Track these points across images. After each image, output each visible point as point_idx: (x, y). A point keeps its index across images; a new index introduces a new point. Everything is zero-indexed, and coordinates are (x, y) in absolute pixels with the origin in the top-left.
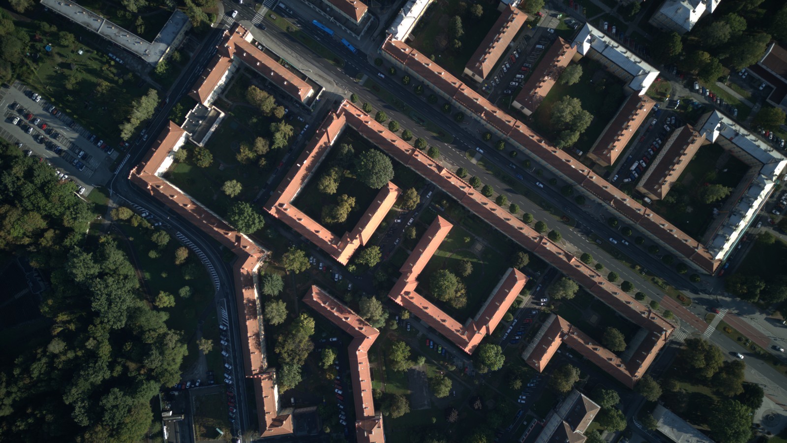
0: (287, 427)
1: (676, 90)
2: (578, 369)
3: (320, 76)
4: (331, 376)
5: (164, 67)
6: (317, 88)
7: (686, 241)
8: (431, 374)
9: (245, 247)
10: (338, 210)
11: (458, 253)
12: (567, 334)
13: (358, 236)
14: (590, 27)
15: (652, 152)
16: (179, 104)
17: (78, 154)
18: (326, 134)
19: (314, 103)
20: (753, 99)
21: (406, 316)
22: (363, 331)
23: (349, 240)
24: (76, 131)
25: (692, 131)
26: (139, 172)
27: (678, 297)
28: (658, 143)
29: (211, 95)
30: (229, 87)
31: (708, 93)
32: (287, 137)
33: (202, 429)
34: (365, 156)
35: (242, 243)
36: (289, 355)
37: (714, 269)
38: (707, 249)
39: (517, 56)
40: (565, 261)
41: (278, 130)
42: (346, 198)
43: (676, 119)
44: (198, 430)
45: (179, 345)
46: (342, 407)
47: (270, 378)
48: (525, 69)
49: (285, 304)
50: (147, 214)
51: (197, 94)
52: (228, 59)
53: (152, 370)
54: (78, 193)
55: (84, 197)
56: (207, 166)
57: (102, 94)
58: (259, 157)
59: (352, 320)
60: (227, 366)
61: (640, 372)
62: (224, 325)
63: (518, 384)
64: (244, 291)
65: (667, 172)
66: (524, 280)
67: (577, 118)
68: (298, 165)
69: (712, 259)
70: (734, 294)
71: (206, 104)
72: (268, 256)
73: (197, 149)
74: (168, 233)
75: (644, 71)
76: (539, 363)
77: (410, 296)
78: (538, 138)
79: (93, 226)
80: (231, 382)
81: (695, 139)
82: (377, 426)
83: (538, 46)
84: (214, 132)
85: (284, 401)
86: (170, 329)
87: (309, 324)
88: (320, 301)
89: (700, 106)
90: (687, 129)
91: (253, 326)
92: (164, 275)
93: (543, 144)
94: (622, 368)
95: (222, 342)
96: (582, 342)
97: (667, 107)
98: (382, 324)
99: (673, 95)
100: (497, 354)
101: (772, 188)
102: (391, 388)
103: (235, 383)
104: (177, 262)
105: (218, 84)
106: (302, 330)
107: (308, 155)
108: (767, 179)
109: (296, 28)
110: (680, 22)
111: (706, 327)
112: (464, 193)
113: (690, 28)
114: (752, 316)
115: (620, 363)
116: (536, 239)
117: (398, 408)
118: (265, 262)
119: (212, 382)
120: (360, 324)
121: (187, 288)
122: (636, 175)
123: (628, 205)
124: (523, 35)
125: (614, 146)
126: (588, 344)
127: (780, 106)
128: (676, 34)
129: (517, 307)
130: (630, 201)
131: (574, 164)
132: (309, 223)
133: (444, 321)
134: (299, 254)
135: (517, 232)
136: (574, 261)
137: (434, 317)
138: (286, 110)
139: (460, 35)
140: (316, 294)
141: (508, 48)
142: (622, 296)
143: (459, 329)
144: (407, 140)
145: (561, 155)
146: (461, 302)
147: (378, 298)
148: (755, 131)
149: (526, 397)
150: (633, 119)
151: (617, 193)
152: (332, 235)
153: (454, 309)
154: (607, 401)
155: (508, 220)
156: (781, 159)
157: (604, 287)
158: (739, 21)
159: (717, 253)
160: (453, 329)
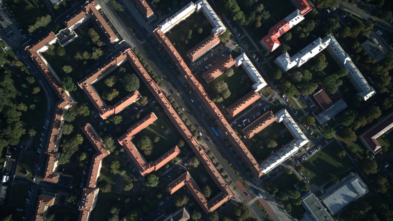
0: (55, 180)
1: (275, 94)
2: (188, 199)
3: (125, 34)
4: (81, 165)
5: (58, 7)
6: (121, 39)
7: (252, 160)
8: (126, 179)
9: (64, 96)
10: (109, 95)
11: (157, 132)
12: (188, 182)
13: (113, 109)
14: (245, 55)
15: (254, 117)
16: (59, 25)
17: (9, 31)
18: (115, 60)
19: (117, 45)
20: (306, 110)
21: (122, 150)
22: (101, 150)
23: (109, 109)
24: (12, 21)
25: (271, 114)
26: (30, 48)
27: (243, 183)
28: (258, 114)
29: (73, 26)
30: (84, 25)
31: (287, 101)
32: (99, 56)
33: (21, 168)
34: (128, 76)
35: (63, 95)
36: (66, 150)
37: (259, 176)
38: (260, 167)
39: (212, 56)
40: (197, 150)
41: (95, 51)
42: (114, 91)
43: (270, 107)
44: (19, 168)
45: (21, 128)
46: (83, 180)
47: (55, 157)
48: (214, 63)
49: (73, 127)
50: (30, 67)
51: (67, 24)
52: (85, 13)
53: (6, 135)
54: (4, 48)
55: (6, 51)
56: (62, 56)
57: (28, 10)
58: (85, 60)
59: (98, 144)
60: (40, 145)
61: (213, 209)
62: (46, 127)
63: (160, 196)
64: (56, 115)
65: (254, 128)
66: (178, 153)
67: (224, 91)
68: (99, 69)
69: (260, 172)
70: (266, 190)
71: (70, 29)
72: (75, 104)
73: (59, 47)
74: (35, 79)
75: (260, 81)
76: (171, 190)
77: (127, 142)
78: (206, 94)
79: (5, 65)
80: (40, 153)
81: (271, 118)
82: (92, 193)
83: (222, 55)
84: (70, 42)
85: (59, 169)
86: (20, 121)
87: (80, 140)
88: (87, 131)
89: (282, 105)
90: (270, 112)
91: (55, 131)
92: (27, 96)
93: (206, 98)
94: (206, 205)
95: (42, 134)
96: (192, 187)
97: (268, 100)
98: (112, 150)
99: (273, 96)
100: (155, 180)
101: (298, 150)
102: (107, 179)
103: (41, 153)
104: (33, 93)
105: (78, 22)
106: (75, 140)
107: (105, 66)
108: (296, 146)
109: (121, 10)
110: (283, 66)
111: (250, 200)
112: (166, 107)
113: (287, 70)
114: (272, 202)
115: (205, 202)
116: (189, 136)
117: (105, 188)
118: (73, 106)
119: (32, 150)
120: (101, 147)
121: (34, 105)
122: (244, 125)
123: (233, 136)
124: (218, 48)
125: (236, 109)
126: (195, 189)
127: (316, 117)
128: (280, 71)
129: (173, 163)
130: (234, 135)
131: (217, 111)
132: (95, 96)
133: (137, 158)
134: (86, 108)
135: (182, 131)
136: (202, 152)
137: (133, 155)
138: (105, 44)
139: (189, 38)
140: (87, 127)
141: (210, 51)
142: (217, 174)
143: (143, 164)
144: (151, 75)
145: (213, 105)
146: (148, 153)
147: (113, 139)
148: (302, 124)
149: (164, 203)
150: (248, 101)
151: (230, 129)
152: (103, 104)
153: (145, 154)
154: (194, 216)
155: (181, 124)
156: (305, 140)
157: (210, 167)
158: (308, 75)
159: (263, 170)
160: (140, 163)
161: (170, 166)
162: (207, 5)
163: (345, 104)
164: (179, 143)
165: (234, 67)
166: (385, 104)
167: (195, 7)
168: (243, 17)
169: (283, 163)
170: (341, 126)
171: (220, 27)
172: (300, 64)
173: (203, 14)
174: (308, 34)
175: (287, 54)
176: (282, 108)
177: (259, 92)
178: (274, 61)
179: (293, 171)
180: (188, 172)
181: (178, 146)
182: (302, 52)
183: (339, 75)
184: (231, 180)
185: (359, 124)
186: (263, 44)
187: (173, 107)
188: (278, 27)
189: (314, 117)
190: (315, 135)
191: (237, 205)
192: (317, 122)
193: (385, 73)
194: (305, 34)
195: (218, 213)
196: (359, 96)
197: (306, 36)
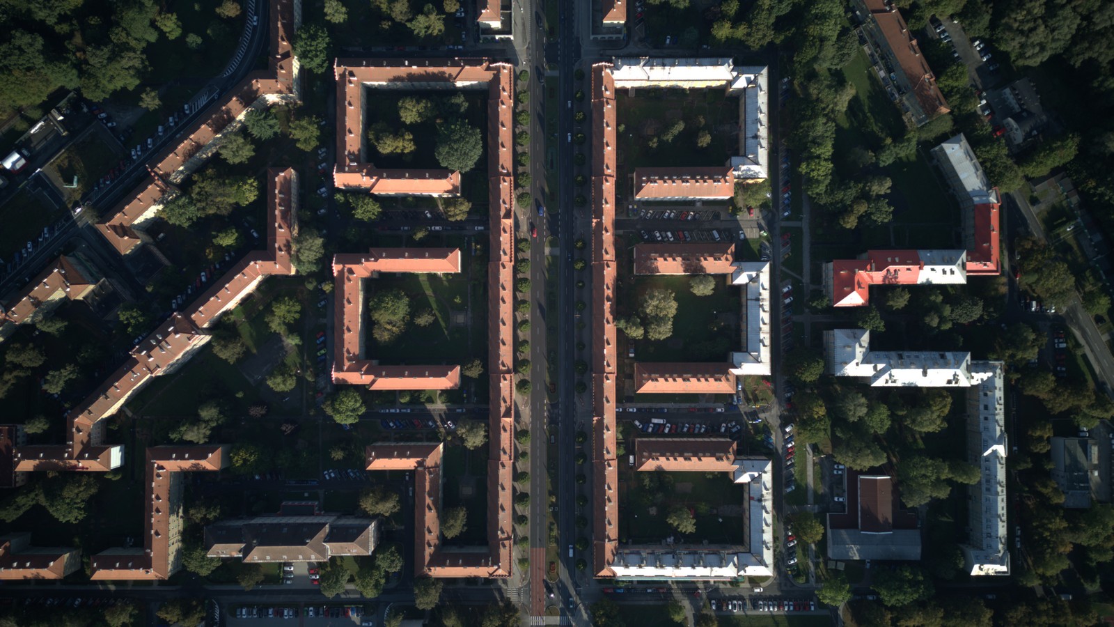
0: (126, 246)
1: (770, 410)
2: (398, 507)
3: (524, 25)
4: (210, 254)
6: (506, 29)
7: (610, 524)
8: (288, 361)
9: (282, 68)
10: (387, 137)
11: (437, 301)
12: (425, 468)
13: (375, 178)
14: (766, 269)
15: (685, 429)
18: (459, 69)
19: (489, 37)
20: (819, 498)
21: (327, 288)
22: (279, 254)
23: (365, 171)
25: (731, 450)
27: (552, 563)
28: (700, 429)
31: (790, 446)
32: (430, 32)
33: (66, 162)
34: (463, 125)
35: (283, 63)
36: (199, 193)
37: (600, 574)
38: (617, 553)
39: (689, 218)
40: (500, 411)
41: (427, 15)
42: (407, 137)
43: (739, 431)
44: (61, 158)
45: (132, 72)
46: (189, 291)
47: (163, 191)
48: (682, 236)
49: (253, 154)
53: (86, 62)
58: (390, 18)
59: (282, 233)
60: (149, 141)
61: (438, 572)
62: (190, 109)
63: (338, 455)
64: (234, 99)
65: (668, 454)
66: (451, 385)
67: (659, 320)
68: (407, 63)
69: (609, 564)
70: (593, 616)
72: (296, 104)
75: (759, 355)
76: (374, 460)
77: (351, 276)
78: (611, 295)
80: (135, 157)
81: (724, 458)
82: (189, 335)
83: (715, 232)
85: (153, 227)
86: (142, 53)
87: (248, 194)
88: (278, 186)
89: (771, 447)
90: (730, 444)
91: (204, 133)
92: (197, 7)
93: (607, 305)
94: (428, 551)
95: (171, 119)
96: (427, 489)
97: (745, 413)
98: (305, 270)
99: (764, 410)
100: (354, 410)
101: (731, 578)
102: (245, 330)
103: (137, 162)
104: (218, 10)
106: (235, 188)
107: (424, 66)
108: (735, 565)
110: (838, 359)
111: (538, 614)
112: (499, 259)
113: (838, 374)
115: (433, 544)
116: (504, 366)
117: (225, 347)
118: (287, 104)
119: (122, 139)
120: (285, 246)
121: (199, 40)
122: (650, 430)
123: (605, 437)
124: (717, 208)
125: (657, 380)
126: (430, 496)
127: (829, 531)
128: (822, 364)
129: (422, 400)
130: (610, 437)
131: (610, 351)
132: (354, 118)
133: (349, 330)
134: (314, 131)
135: (497, 342)
136: (507, 421)
137: (345, 317)
138: (463, 15)
139: (665, 138)
140: (285, 177)
141: (692, 203)
142: (505, 498)
143: (352, 352)
144: (516, 161)
145: (610, 331)
146: (383, 336)
147: (325, 246)
148: (786, 524)
149: (335, 477)
150: (699, 380)
151: (610, 416)
152: (359, 150)
153: (372, 334)
154: (383, 558)
155: (504, 324)
156: (766, 566)
157: (501, 471)
158: (882, 421)
159: (618, 565)
160: (346, 346)
161: (410, 403)
162: (761, 90)
163: (919, 550)
164: (469, 365)
165: (720, 279)
166: (1011, 617)
167: (730, 78)
168: (825, 179)
169: (678, 582)
170: (873, 593)
171: (757, 163)
172: (880, 383)
173: (738, 105)
174: (948, 326)
175: (865, 338)
176: (765, 454)
177: (738, 378)
178: (825, 332)
179: (686, 618)
180: (441, 446)
181: (461, 370)
182: (905, 357)
183: (953, 473)
184: (529, 535)
185: (918, 618)
186: (827, 276)
187: (516, 270)
188: (889, 259)
189: (825, 529)
190: (798, 572)
191: (501, 604)
192: (822, 544)
193: (1062, 543)
194: (942, 320)
195: (444, 590)
196: (964, 555)
197: (938, 327)
